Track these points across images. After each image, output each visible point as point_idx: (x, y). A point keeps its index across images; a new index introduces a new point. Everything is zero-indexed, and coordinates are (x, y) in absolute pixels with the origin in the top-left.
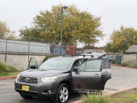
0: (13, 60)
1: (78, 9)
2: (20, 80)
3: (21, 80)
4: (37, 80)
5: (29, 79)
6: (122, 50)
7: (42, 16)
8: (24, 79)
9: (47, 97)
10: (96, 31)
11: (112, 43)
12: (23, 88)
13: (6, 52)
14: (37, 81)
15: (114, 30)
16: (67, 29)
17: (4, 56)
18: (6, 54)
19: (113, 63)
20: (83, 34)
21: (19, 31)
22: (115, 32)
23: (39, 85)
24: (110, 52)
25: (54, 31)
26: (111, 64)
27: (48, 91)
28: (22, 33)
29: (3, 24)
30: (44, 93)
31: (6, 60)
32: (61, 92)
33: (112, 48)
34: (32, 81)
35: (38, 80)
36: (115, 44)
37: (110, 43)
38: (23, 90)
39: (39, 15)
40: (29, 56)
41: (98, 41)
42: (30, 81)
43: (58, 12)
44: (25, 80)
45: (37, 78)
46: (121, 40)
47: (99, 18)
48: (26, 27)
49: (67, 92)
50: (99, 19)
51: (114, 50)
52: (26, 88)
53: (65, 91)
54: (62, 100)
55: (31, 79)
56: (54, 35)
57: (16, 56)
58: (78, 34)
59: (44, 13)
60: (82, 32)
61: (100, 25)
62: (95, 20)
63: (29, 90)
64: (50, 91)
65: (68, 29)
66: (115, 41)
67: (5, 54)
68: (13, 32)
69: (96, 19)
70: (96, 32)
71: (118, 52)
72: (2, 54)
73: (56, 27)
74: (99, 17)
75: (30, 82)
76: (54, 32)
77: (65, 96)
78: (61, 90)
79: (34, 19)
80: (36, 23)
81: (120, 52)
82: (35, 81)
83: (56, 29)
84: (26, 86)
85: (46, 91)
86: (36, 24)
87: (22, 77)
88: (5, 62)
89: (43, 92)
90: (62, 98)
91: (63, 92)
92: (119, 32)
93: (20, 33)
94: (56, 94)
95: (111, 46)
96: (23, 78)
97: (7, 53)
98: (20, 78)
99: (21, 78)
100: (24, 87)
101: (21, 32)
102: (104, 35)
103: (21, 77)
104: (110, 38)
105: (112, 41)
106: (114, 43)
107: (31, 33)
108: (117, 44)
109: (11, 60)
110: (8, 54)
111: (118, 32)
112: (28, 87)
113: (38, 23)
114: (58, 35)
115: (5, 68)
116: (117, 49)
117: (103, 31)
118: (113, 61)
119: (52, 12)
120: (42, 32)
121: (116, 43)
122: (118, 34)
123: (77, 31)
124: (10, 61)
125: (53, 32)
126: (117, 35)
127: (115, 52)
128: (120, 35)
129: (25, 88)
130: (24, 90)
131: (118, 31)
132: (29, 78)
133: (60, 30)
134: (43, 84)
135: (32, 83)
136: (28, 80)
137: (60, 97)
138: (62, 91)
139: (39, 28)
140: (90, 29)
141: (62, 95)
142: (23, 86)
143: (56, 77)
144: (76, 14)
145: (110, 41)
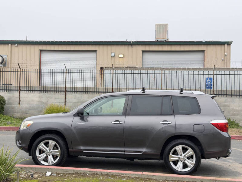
49: (58, 150)
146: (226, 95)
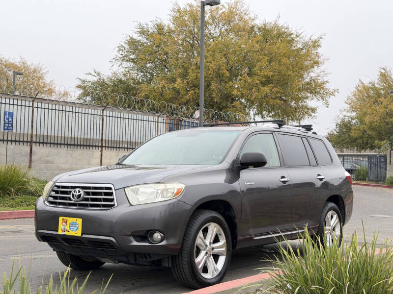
0: (52, 163)
1: (252, 16)
2: (51, 199)
3: (55, 198)
4: (111, 194)
5: (82, 192)
6: (385, 141)
7: (143, 39)
8: (66, 193)
9: (149, 259)
10: (308, 80)
11: (354, 121)
12: (61, 226)
13: (32, 137)
14: (112, 200)
15: (360, 80)
16: (219, 76)
17: (26, 148)
18: (31, 142)
19: (360, 177)
20: (266, 89)
21: (79, 87)
22: (364, 87)
23: (118, 211)
24: (347, 148)
25: (179, 80)
26: (355, 182)
27: (152, 235)
28: (86, 90)
29: (35, 71)
30: (135, 243)
31: (31, 161)
32: (199, 241)
33: (353, 134)
34: (93, 200)
35: (114, 196)
36: (365, 124)
37: (349, 122)
38: (60, 232)
39: (136, 37)
40: (101, 151)
41: (313, 110)
42: (87, 199)
43: (190, 24)
44: (70, 199)
45: (110, 188)
46: (382, 110)
47: (316, 41)
48: (99, 74)
49: (223, 241)
50: (316, 44)
51: (360, 141)
52: (71, 224)
53: (216, 240)
54: (205, 270)
55: (88, 194)
56: (178, 92)
57: (63, 151)
58: (251, 89)
59: (151, 31)
60: (263, 84)
61: (317, 63)
62: (302, 49)
63: (82, 234)
64: (157, 236)
65: (223, 75)
66: (365, 114)
67: (27, 142)
68: (62, 93)
69: (306, 45)
70: (308, 83)
71: (372, 148)
72: (19, 141)
73: (186, 69)
74: (314, 38)
75: (86, 205)
76: (179, 84)
77: (216, 257)
78: (201, 234)
79: (120, 49)
80: (127, 61)
81: (379, 147)
82: (105, 200)
83: (185, 75)
84: (70, 220)
85: (145, 235)
86: (125, 64)
87: (58, 187)
88: (30, 167)
89: (132, 238)
90: (206, 262)
91: (207, 242)
92: (374, 88)
93: (80, 91)
94: (182, 248)
95: (350, 129)
96: (62, 192)
97: (34, 140)
98: (53, 194)
99: (57, 192)
100: (66, 222)
101: (84, 88)
102: (332, 94)
103: (56, 189)
104: (347, 107)
105: (354, 114)
106: (362, 121)
107: (113, 91)
108: (371, 123)
109: (47, 162)
110: (36, 142)
111: (372, 89)
112: (80, 221)
113: (133, 60)
114: (192, 92)
115: (24, 183)
116: (370, 137)
117: (327, 82)
118: (359, 173)
119: (172, 26)
120: (144, 86)
121: (367, 119)
122: (372, 93)
123: (249, 80)
124: (43, 166)
125: (176, 86)
126: (369, 97)
127: (363, 147)
128: (379, 95)
129: (67, 228)
130: (67, 233)
131: (373, 85)
132: (83, 188)
133: (197, 78)
134: (132, 209)
135: (92, 205)
136: (80, 196)
137: (197, 260)
138: (205, 236)
139: (134, 74)
140: (289, 73)
141: (203, 253)
142: (61, 218)
143: (180, 186)
144: (244, 30)
145: (349, 114)
146: (50, 143)
